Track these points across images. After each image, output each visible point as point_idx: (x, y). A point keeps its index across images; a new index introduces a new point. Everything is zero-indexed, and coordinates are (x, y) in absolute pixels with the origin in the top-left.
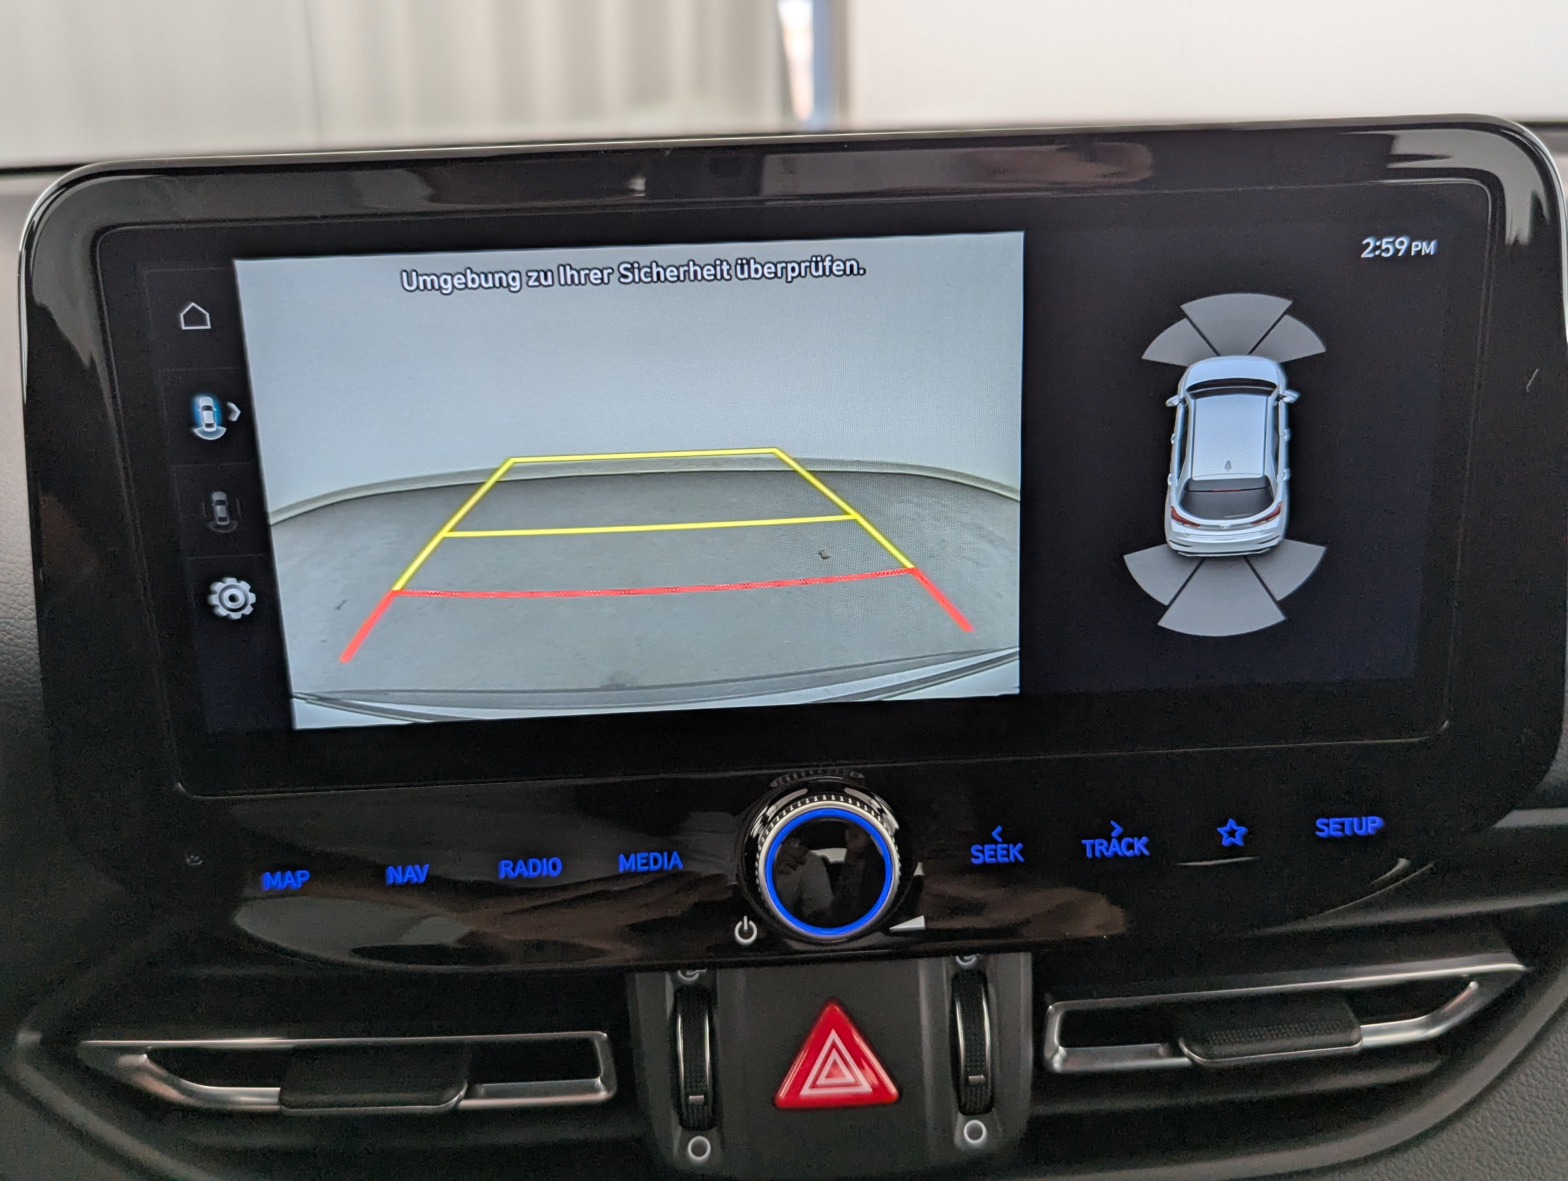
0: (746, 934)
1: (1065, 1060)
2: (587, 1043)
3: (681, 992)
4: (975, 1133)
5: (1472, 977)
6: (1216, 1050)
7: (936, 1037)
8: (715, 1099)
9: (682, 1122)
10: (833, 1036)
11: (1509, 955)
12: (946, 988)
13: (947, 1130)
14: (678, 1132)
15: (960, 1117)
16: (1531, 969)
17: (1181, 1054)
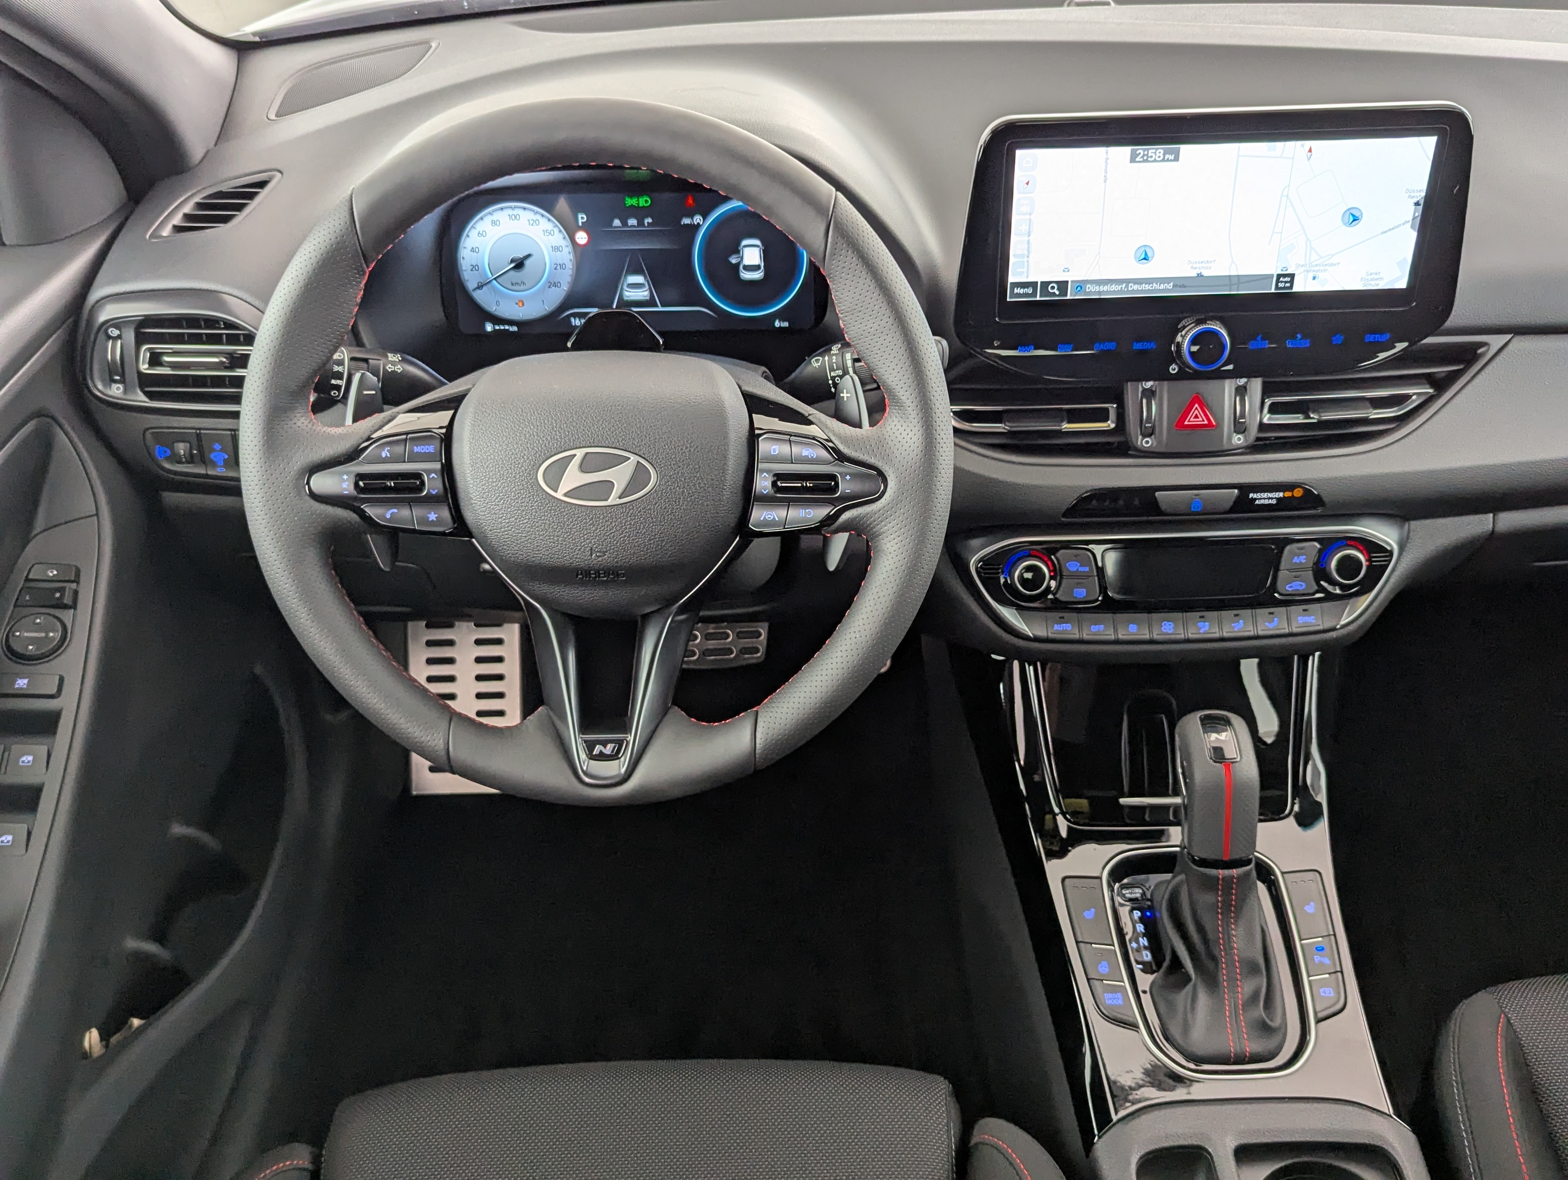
0: (1174, 370)
1: (1269, 419)
2: (1107, 410)
3: (1144, 390)
4: (1239, 439)
5: (1414, 394)
6: (1322, 415)
7: (1230, 407)
8: (1153, 428)
9: (1141, 434)
10: (1196, 405)
11: (1428, 386)
12: (1233, 391)
13: (1230, 438)
14: (1140, 437)
15: (1235, 434)
16: (1435, 393)
17: (1310, 418)
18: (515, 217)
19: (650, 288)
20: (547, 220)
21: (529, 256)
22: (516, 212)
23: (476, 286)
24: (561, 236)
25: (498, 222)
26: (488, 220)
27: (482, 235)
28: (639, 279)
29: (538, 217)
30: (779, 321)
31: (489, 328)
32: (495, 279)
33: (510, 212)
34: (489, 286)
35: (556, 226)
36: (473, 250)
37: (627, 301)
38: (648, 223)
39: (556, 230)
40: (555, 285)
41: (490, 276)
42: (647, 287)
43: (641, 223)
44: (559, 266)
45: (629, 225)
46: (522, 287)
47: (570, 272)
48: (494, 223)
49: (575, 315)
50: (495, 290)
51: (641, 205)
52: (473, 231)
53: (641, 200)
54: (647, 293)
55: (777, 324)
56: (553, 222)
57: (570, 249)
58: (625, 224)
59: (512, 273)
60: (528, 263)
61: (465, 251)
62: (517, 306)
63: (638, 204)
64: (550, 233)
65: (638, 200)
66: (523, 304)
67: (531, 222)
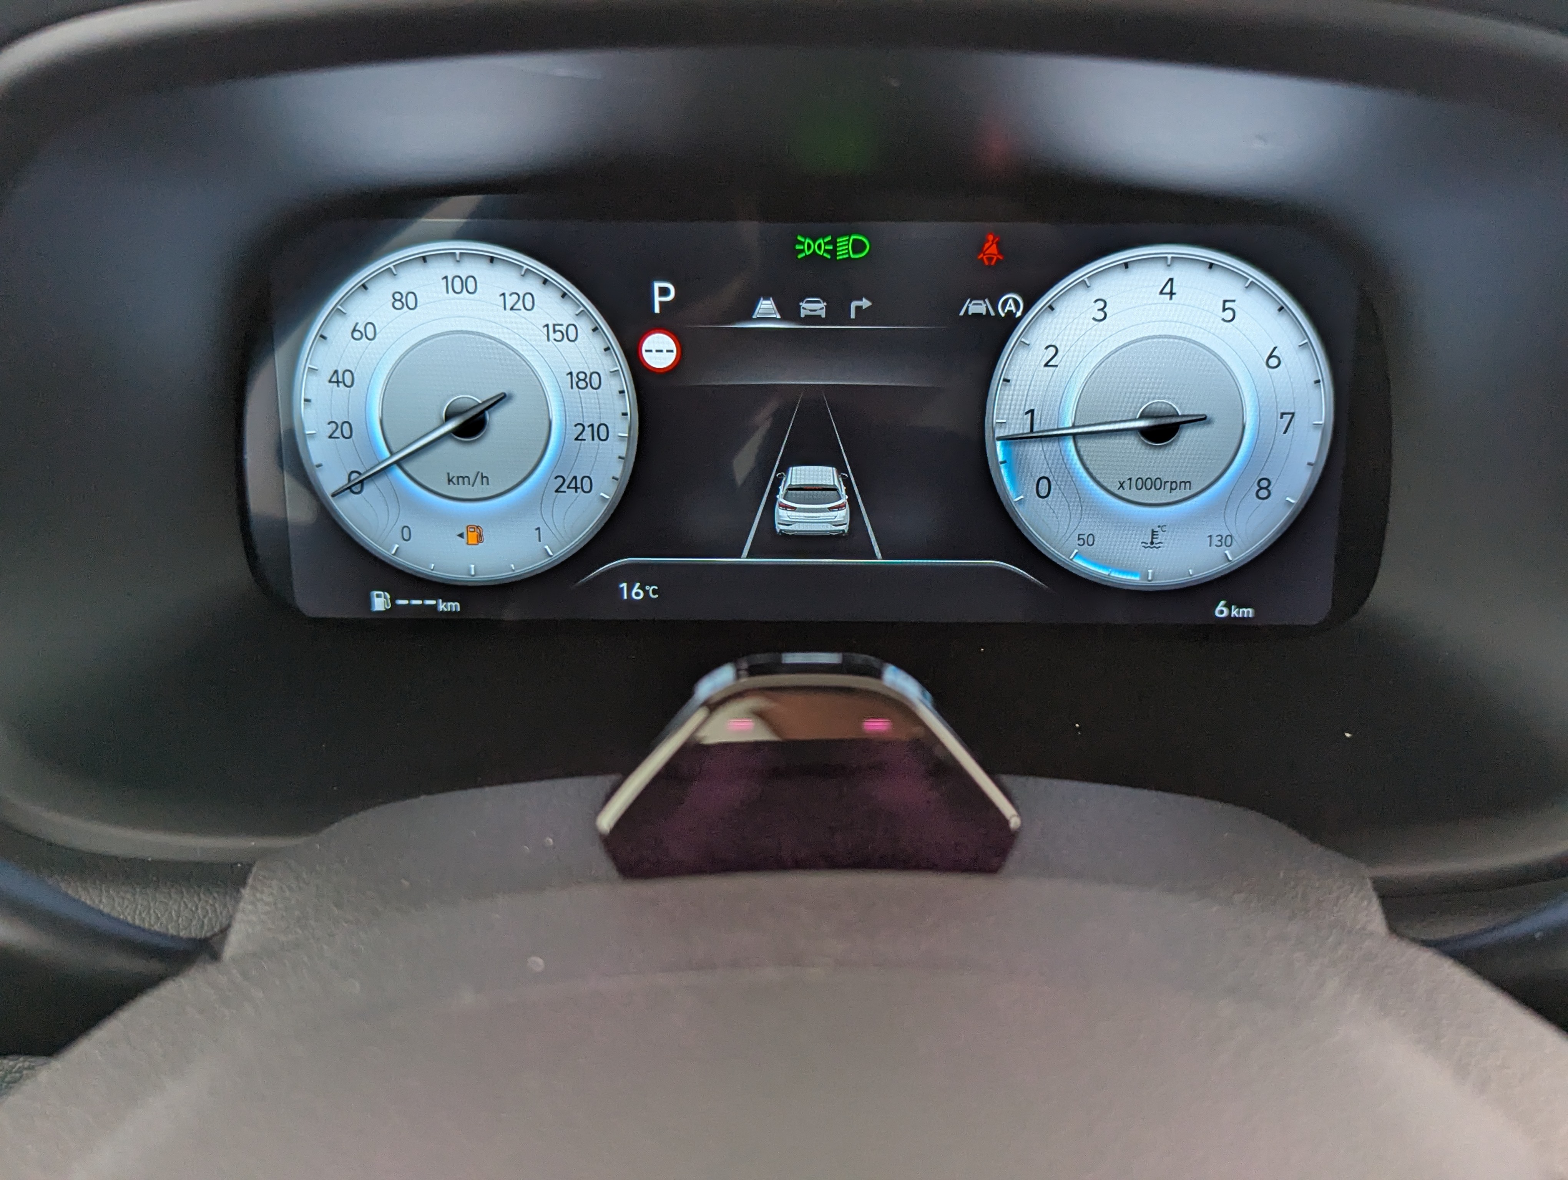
18: (464, 284)
19: (852, 501)
20: (557, 296)
21: (501, 399)
22: (467, 269)
23: (343, 482)
24: (598, 344)
25: (411, 299)
26: (383, 290)
27: (364, 334)
28: (825, 475)
29: (532, 285)
30: (1228, 606)
31: (380, 602)
32: (398, 463)
33: (449, 269)
34: (381, 482)
35: (584, 313)
36: (336, 379)
37: (784, 535)
38: (858, 308)
39: (584, 327)
40: (576, 485)
41: (387, 454)
42: (845, 498)
43: (837, 312)
44: (588, 430)
45: (803, 313)
46: (479, 490)
47: (621, 449)
48: (400, 301)
49: (632, 574)
50: (399, 498)
51: (841, 255)
52: (338, 321)
53: (841, 241)
54: (843, 515)
55: (1221, 610)
56: (578, 304)
57: (625, 381)
58: (788, 311)
59: (451, 447)
60: (496, 419)
61: (313, 379)
62: (463, 541)
63: (833, 252)
64: (565, 335)
65: (833, 242)
66: (480, 538)
67: (509, 303)
